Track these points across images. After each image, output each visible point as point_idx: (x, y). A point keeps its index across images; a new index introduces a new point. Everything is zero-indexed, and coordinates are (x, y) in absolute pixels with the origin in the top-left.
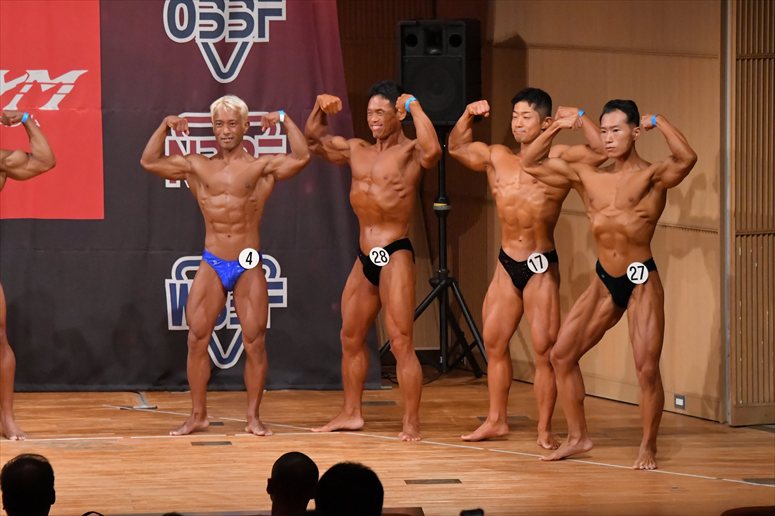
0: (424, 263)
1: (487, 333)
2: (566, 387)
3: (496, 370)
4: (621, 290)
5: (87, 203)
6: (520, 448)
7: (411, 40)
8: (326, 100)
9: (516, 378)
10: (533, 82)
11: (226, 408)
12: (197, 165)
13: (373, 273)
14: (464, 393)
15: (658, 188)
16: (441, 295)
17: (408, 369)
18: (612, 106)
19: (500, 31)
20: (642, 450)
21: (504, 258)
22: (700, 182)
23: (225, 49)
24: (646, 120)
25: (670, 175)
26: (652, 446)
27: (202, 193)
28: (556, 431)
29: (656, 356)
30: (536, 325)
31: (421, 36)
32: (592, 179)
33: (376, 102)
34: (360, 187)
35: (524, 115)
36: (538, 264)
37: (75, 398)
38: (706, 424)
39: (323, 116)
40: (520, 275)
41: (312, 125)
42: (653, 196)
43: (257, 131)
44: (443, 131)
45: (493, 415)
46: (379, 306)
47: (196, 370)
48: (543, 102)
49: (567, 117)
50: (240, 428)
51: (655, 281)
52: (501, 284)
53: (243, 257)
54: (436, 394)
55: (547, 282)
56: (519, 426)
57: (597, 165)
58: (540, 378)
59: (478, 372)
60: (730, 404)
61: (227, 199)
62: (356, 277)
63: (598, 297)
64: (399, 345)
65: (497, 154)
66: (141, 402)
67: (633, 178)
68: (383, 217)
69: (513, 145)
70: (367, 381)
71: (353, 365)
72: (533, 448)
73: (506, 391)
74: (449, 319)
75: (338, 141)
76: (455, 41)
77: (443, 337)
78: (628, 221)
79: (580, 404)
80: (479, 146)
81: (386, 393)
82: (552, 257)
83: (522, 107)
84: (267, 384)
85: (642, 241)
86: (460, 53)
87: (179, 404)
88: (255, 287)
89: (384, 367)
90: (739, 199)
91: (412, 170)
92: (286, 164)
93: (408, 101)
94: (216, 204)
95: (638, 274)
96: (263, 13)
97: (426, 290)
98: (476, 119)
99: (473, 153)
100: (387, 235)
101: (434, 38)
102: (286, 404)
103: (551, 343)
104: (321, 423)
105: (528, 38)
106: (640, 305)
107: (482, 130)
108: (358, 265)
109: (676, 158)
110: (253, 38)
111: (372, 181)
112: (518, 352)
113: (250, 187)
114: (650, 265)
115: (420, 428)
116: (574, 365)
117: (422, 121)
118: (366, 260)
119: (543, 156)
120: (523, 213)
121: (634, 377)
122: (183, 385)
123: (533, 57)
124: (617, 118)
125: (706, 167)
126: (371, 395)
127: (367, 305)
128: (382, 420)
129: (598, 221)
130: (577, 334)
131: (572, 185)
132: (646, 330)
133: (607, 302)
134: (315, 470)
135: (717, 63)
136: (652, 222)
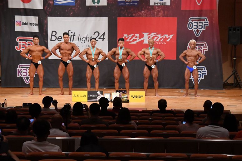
0: (231, 68)
5: (173, 57)
7: (230, 30)
16: (234, 74)
23: (198, 31)
31: (232, 29)
37: (171, 90)
66: (181, 91)
74: (235, 78)
76: (238, 30)
77: (234, 81)
96: (204, 25)
97: (232, 73)
101: (234, 30)
102: (208, 91)
110: (203, 29)
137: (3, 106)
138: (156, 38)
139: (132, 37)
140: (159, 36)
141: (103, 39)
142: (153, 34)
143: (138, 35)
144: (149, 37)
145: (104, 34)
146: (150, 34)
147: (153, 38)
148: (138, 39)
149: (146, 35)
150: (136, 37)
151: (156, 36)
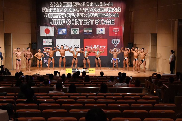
0: (129, 59)
1: (134, 64)
2: (139, 68)
3: (134, 67)
4: (143, 61)
5: (106, 55)
6: (135, 72)
7: (129, 44)
8: (122, 48)
9: (135, 67)
10: (137, 47)
11: (115, 69)
12: (113, 52)
13: (125, 60)
14: (132, 68)
15: (145, 54)
16: (130, 61)
17: (128, 66)
18: (142, 48)
19: (135, 43)
20: (144, 72)
21: (135, 59)
22: (148, 54)
23: (116, 44)
24: (145, 49)
25: (146, 53)
26: (145, 72)
27: (113, 54)
28: (138, 71)
29: (145, 66)
30: (137, 63)
32: (141, 54)
33: (125, 48)
34: (124, 54)
35: (136, 49)
36: (137, 59)
37: (105, 68)
38: (148, 70)
39: (122, 49)
40: (136, 60)
41: (121, 49)
42: (145, 55)
43: (117, 50)
44: (130, 50)
45: (134, 70)
46: (126, 62)
47: (113, 66)
48: (137, 48)
49: (139, 49)
50: (116, 70)
51: (145, 60)
52: (134, 61)
53: (116, 59)
54: (130, 68)
55: (137, 61)
56: (135, 70)
57: (141, 53)
58: (137, 67)
59: (133, 67)
60: (150, 69)
61: (115, 55)
62: (124, 60)
63: (141, 62)
64: (127, 65)
65: (134, 52)
66: (110, 68)
67: (144, 53)
68: (126, 56)
69: (135, 51)
70: (125, 67)
71: (124, 66)
72: (136, 72)
73: (135, 68)
74: (131, 63)
75: (123, 51)
76: (131, 44)
77: (130, 64)
78: (143, 56)
79: (140, 69)
80: (133, 51)
81: (126, 68)
82: (138, 59)
83: (136, 48)
84: (118, 67)
85: (144, 58)
86: (132, 45)
87: (112, 68)
88: (117, 60)
89: (126, 66)
90: (151, 55)
91: (128, 53)
92: (119, 52)
93: (128, 48)
94: (114, 55)
95: (144, 60)
96: (118, 42)
97: (129, 61)
98: (133, 49)
99: (132, 51)
100: (127, 57)
101: (130, 44)
102: (119, 68)
103: (138, 65)
104: (122, 70)
105: (136, 44)
106: (144, 62)
107: (133, 50)
108: (124, 59)
109: (147, 52)
110: (118, 44)
111: (125, 53)
112: (135, 65)
113: (117, 54)
114: (145, 59)
115: (129, 70)
116: (139, 66)
117: (129, 50)
118: (125, 59)
119: (137, 52)
120: (136, 56)
121: (143, 67)
122: (112, 67)
123: (137, 45)
124: (143, 49)
125: (149, 52)
126: (125, 68)
127: (125, 62)
128: (126, 70)
129: (141, 56)
130: (140, 64)
131: (139, 54)
132: (144, 64)
133: (142, 62)
134: (121, 73)
135: (149, 46)
136: (145, 56)
137: (38, 75)
138: (99, 47)
139: (90, 47)
140: (101, 46)
141: (78, 47)
142: (98, 45)
143: (92, 46)
144: (96, 47)
145: (78, 46)
146: (97, 45)
147: (98, 47)
148: (92, 47)
149: (95, 46)
150: (91, 47)
151: (99, 46)
